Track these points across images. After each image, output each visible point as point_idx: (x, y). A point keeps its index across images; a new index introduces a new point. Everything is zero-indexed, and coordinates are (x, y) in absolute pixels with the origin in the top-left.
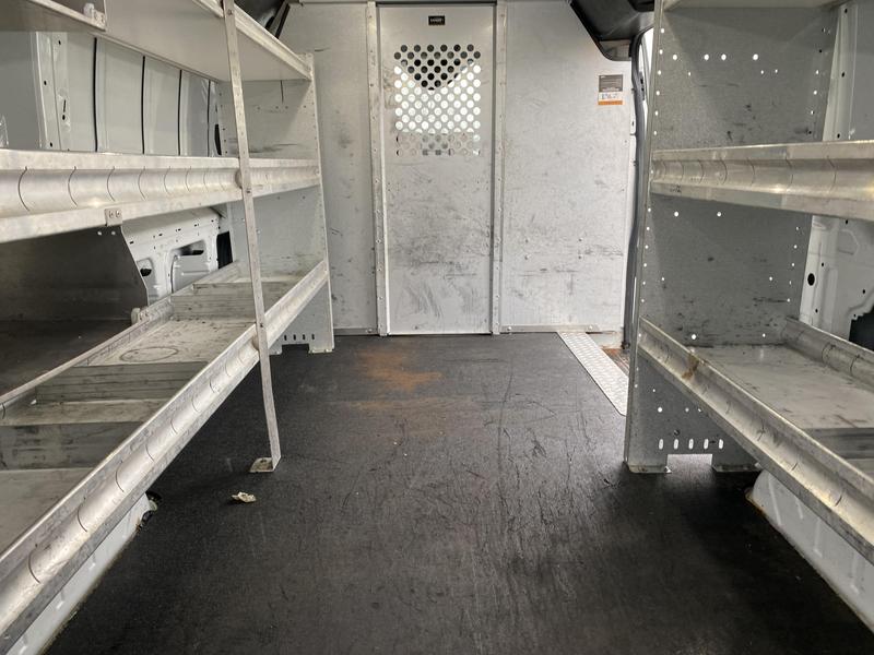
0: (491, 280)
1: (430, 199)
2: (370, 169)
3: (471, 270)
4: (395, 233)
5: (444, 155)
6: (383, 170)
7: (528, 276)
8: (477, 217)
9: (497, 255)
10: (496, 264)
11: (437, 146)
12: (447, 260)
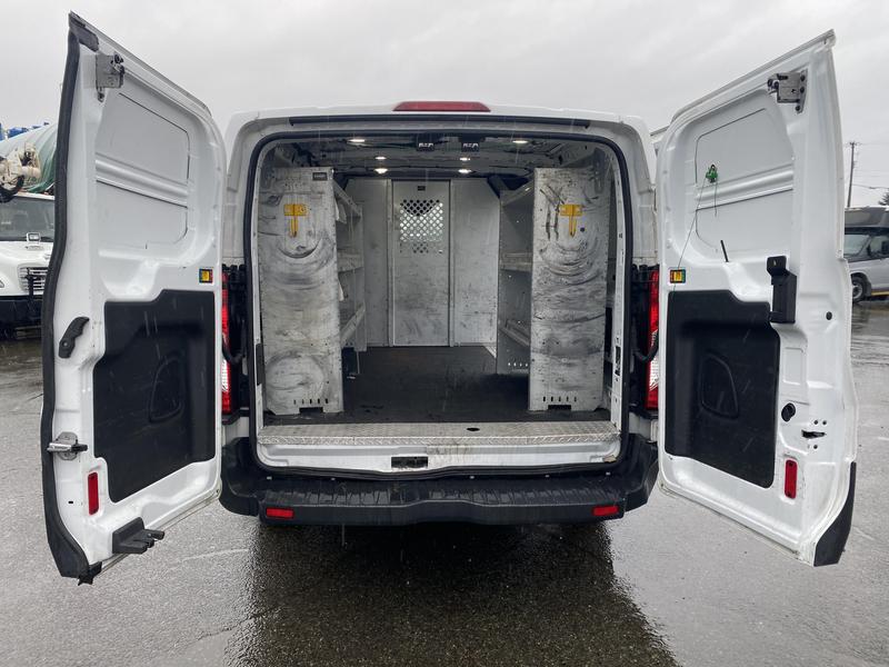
0: (449, 317)
1: (417, 275)
2: (387, 260)
3: (438, 312)
4: (399, 292)
5: (424, 253)
6: (393, 260)
7: (468, 315)
8: (441, 284)
9: (452, 304)
10: (451, 309)
11: (421, 247)
12: (426, 307)
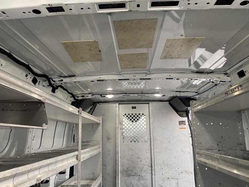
0: (152, 181)
1: (133, 155)
2: (115, 146)
3: (146, 178)
4: (122, 166)
5: (137, 142)
6: (119, 147)
7: (164, 180)
8: (147, 161)
9: (153, 173)
10: (153, 176)
11: (135, 140)
12: (138, 175)
